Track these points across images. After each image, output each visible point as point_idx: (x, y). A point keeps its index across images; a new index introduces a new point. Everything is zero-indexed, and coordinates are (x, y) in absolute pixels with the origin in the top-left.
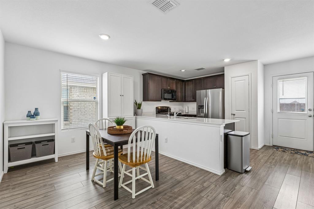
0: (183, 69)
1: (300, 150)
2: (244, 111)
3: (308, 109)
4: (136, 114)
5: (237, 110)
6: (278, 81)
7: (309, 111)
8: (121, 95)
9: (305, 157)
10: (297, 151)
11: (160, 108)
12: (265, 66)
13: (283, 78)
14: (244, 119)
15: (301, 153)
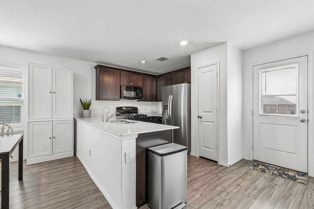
0: (143, 60)
1: (289, 170)
2: (211, 112)
3: (300, 110)
4: (82, 115)
5: (204, 112)
6: (260, 71)
7: (302, 113)
8: (51, 92)
9: (291, 182)
10: (282, 172)
11: (124, 108)
12: (244, 52)
13: (266, 68)
14: (212, 123)
15: (287, 175)
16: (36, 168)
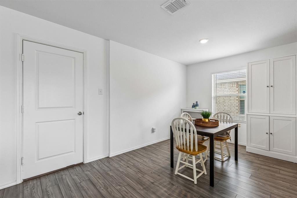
16: (252, 157)
